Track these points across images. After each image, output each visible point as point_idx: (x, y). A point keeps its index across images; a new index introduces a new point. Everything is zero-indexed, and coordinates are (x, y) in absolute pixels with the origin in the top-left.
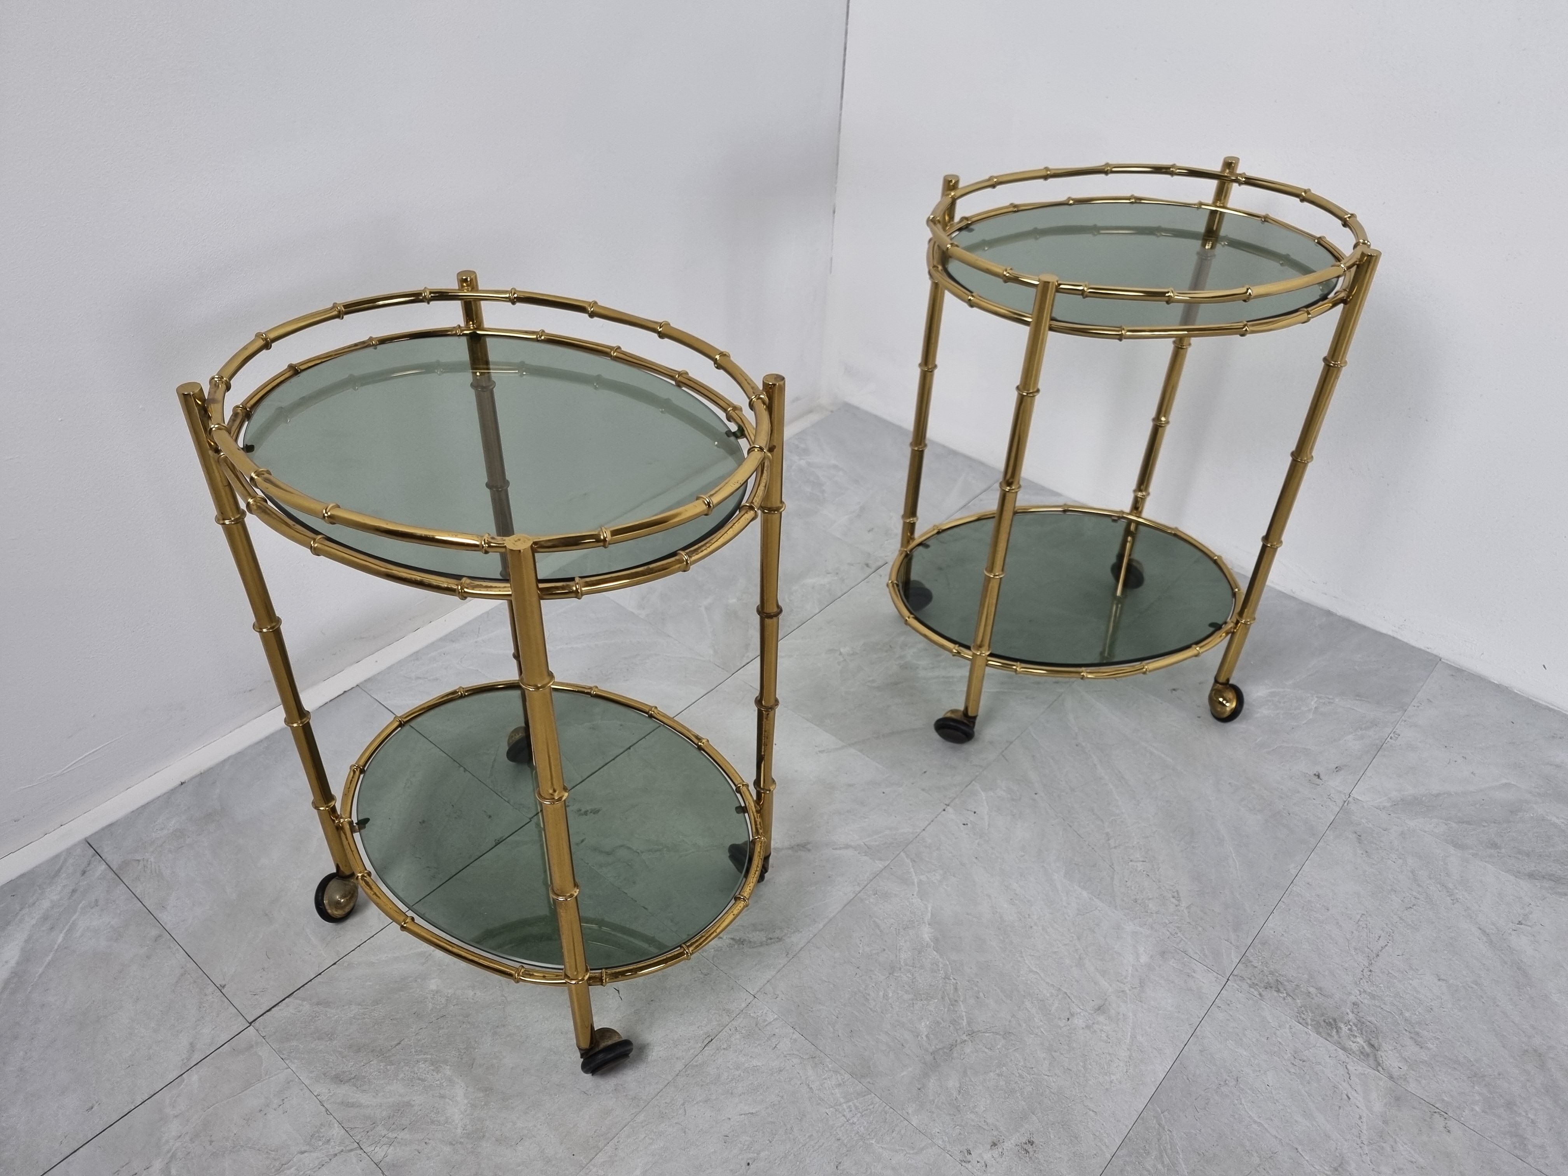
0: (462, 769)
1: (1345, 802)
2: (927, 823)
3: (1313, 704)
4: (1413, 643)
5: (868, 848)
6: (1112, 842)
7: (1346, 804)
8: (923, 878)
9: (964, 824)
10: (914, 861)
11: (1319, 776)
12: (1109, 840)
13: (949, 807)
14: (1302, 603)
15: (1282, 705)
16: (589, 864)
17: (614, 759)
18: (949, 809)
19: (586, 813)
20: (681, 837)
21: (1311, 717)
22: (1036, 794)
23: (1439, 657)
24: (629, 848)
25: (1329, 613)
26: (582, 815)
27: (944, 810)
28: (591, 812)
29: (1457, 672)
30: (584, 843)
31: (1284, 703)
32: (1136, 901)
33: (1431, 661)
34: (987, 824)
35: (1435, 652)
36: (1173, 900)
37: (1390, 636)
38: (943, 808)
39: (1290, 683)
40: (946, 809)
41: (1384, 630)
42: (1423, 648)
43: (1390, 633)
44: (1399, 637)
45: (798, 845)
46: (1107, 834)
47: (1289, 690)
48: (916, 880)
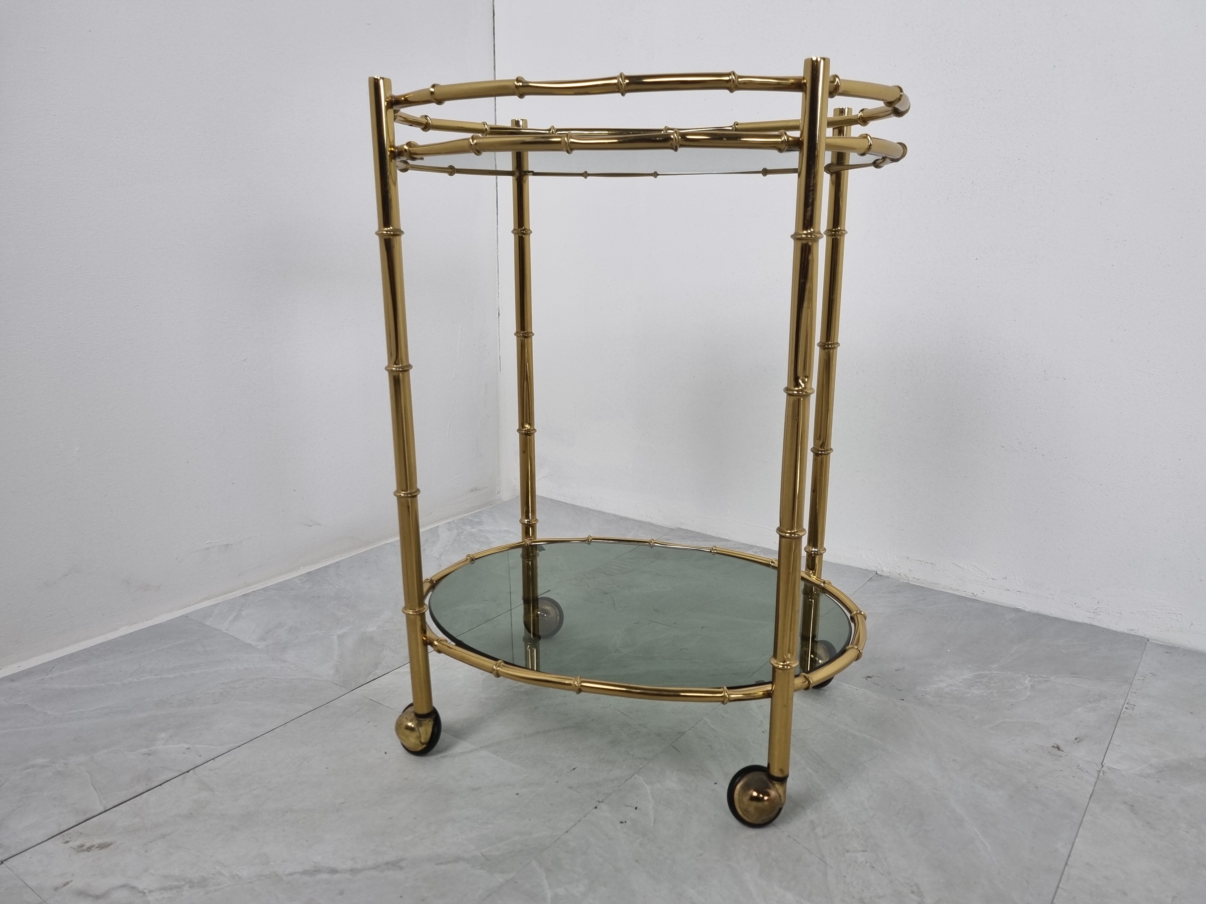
1: (1099, 771)
2: (572, 824)
3: (1027, 682)
4: (1114, 627)
5: (487, 859)
6: (819, 831)
7: (1101, 774)
8: (561, 891)
9: (622, 822)
10: (550, 870)
11: (1058, 748)
13: (602, 804)
15: (994, 685)
18: (603, 806)
19: (89, 849)
20: (218, 868)
21: (1029, 694)
22: (716, 783)
23: (1146, 638)
24: (133, 888)
25: (1017, 610)
26: (83, 851)
27: (596, 808)
28: (97, 848)
29: (1171, 649)
30: (67, 886)
31: (995, 683)
33: (1141, 643)
34: (652, 820)
35: (1140, 633)
37: (1087, 624)
38: (595, 806)
39: (996, 666)
40: (599, 807)
41: (1080, 620)
42: (1126, 631)
43: (1087, 621)
44: (1098, 624)
45: (387, 864)
47: (996, 672)
48: (549, 895)
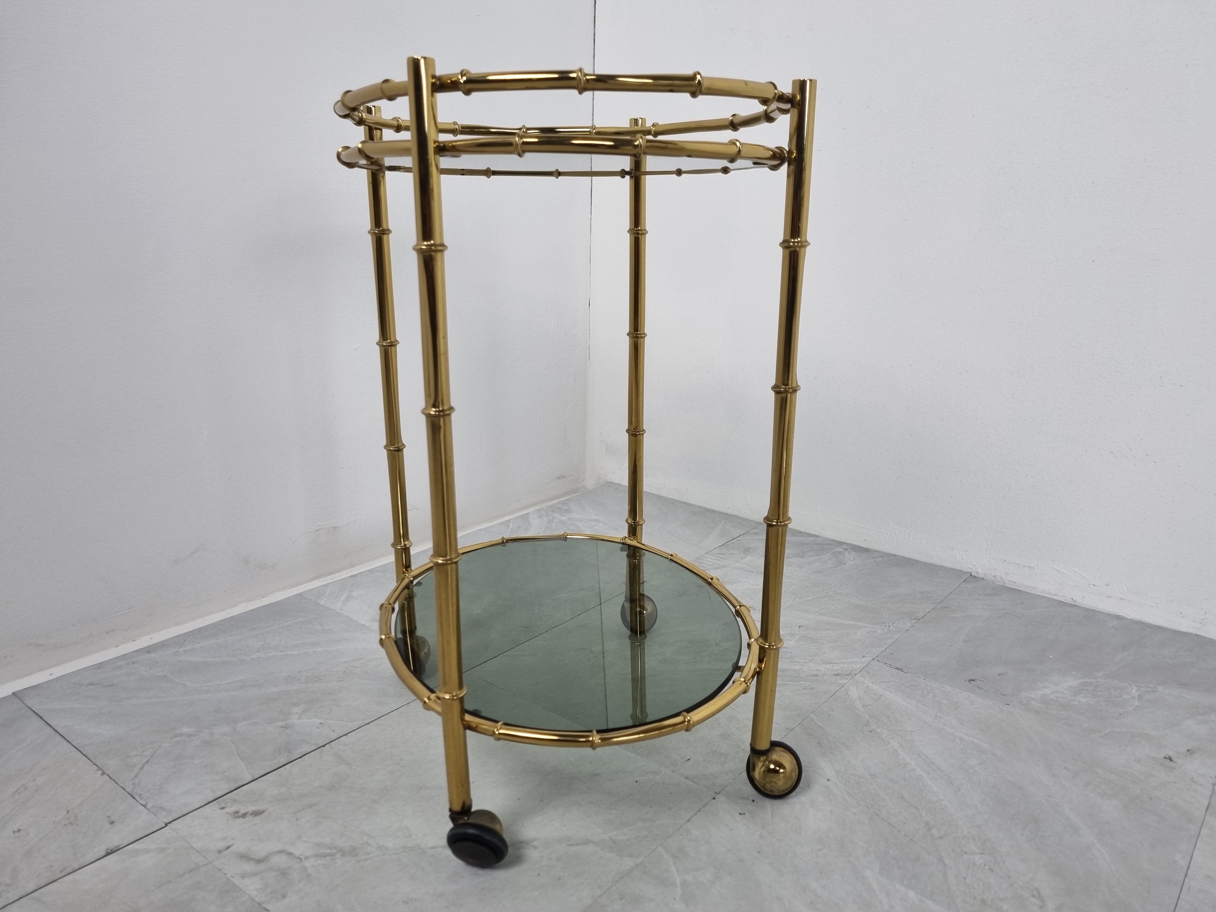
0: (100, 772)
2: (692, 813)
3: (1133, 691)
5: (615, 843)
6: (934, 831)
8: (689, 878)
9: (741, 814)
10: (676, 857)
11: (1171, 760)
12: (930, 829)
13: (720, 795)
14: (1087, 610)
15: (1100, 693)
16: (228, 876)
17: (300, 757)
18: (721, 798)
19: (244, 815)
20: (365, 838)
21: (1137, 704)
22: (827, 781)
24: (290, 854)
25: (1119, 618)
26: (239, 817)
27: (714, 798)
28: (251, 814)
30: (230, 849)
31: (1101, 691)
32: (983, 902)
34: (770, 813)
36: (1034, 900)
37: (1192, 634)
38: (713, 796)
39: (1101, 674)
40: (716, 798)
41: (1185, 630)
46: (927, 823)
47: (1102, 680)
48: (678, 881)
